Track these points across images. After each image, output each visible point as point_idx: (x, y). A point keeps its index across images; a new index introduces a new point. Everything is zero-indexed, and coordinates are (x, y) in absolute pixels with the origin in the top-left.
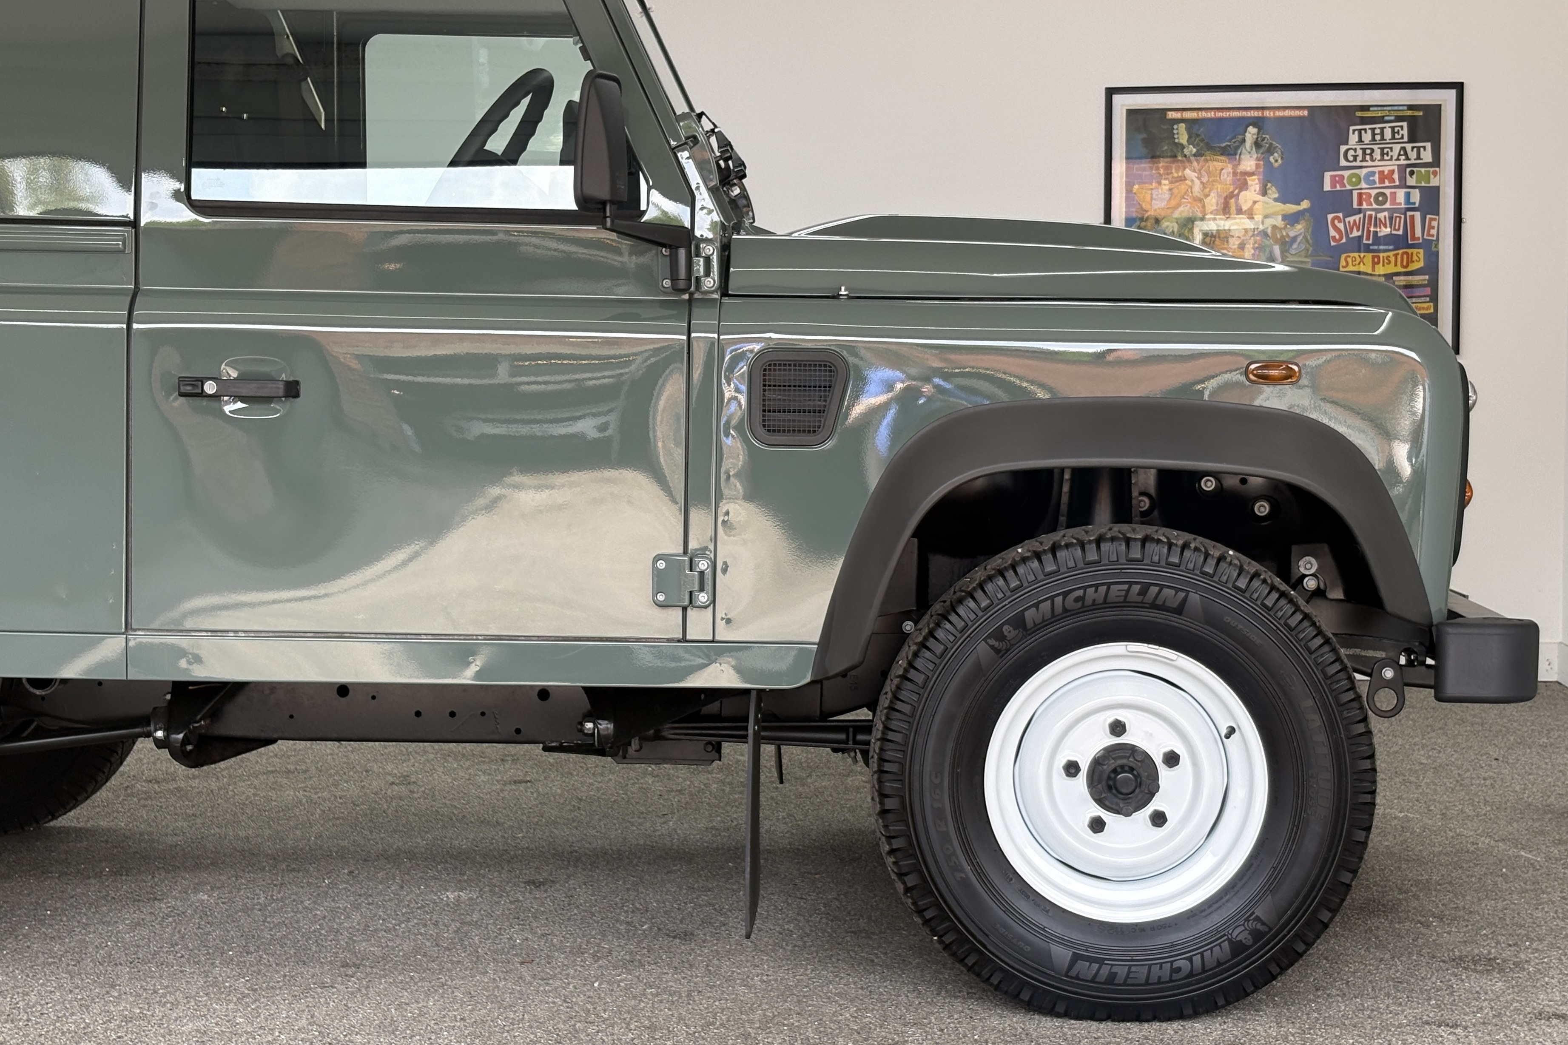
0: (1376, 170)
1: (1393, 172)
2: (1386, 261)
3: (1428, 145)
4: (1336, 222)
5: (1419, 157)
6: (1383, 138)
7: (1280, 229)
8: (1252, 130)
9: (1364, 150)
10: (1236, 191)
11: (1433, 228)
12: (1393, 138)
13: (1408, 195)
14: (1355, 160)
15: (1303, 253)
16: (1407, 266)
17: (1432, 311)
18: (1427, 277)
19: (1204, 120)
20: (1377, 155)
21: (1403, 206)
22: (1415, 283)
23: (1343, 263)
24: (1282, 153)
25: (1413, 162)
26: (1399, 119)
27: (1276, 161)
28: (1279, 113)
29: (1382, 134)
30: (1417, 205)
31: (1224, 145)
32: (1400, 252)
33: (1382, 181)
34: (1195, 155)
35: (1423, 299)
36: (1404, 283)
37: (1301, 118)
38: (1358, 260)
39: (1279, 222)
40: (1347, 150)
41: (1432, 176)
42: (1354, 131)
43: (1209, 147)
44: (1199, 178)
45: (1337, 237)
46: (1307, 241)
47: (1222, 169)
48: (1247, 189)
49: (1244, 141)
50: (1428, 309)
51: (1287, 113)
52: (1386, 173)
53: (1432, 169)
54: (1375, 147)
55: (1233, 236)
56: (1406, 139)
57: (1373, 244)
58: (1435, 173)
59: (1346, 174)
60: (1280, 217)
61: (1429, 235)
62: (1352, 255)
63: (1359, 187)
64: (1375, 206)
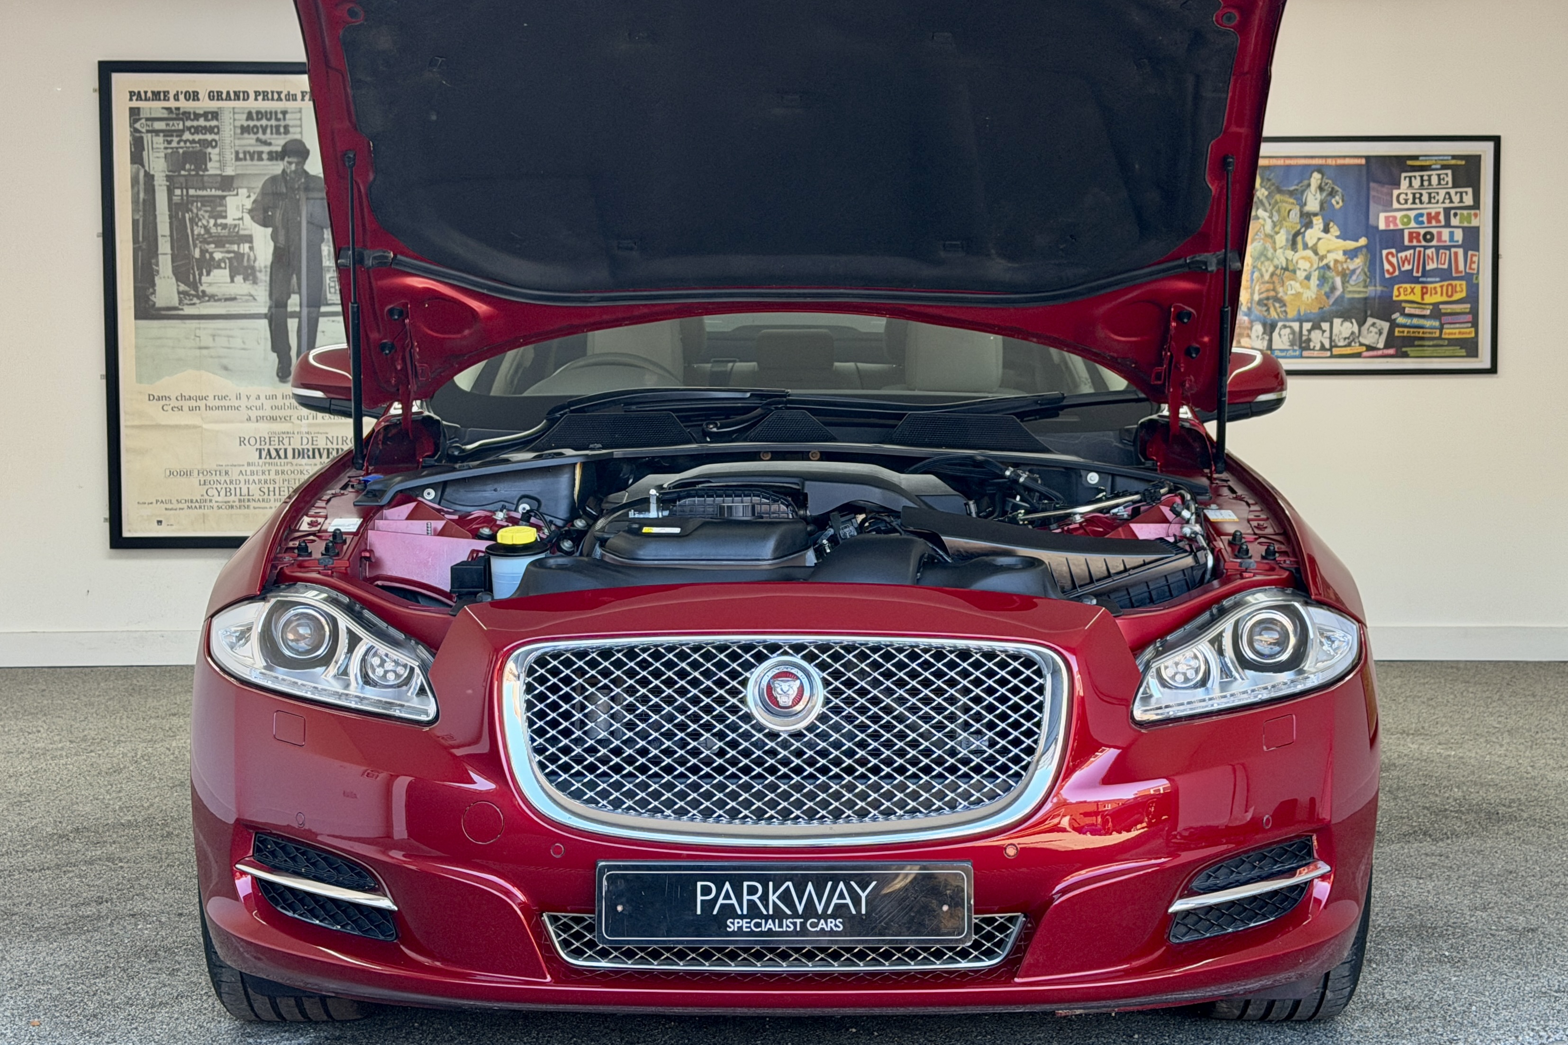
0: (1425, 212)
1: (1438, 214)
2: (1433, 292)
3: (1470, 190)
4: (1390, 257)
5: (1461, 201)
6: (1430, 184)
7: (1342, 263)
8: (1316, 176)
9: (1414, 194)
10: (1303, 230)
11: (1474, 262)
12: (1439, 183)
13: (1452, 234)
14: (1406, 202)
15: (1362, 284)
16: (1451, 296)
17: (1473, 335)
18: (1469, 306)
19: (1275, 167)
20: (1425, 198)
21: (1448, 243)
22: (1458, 311)
23: (1395, 293)
24: (1343, 196)
25: (1456, 205)
26: (1444, 167)
27: (1338, 203)
28: (1340, 162)
29: (1429, 180)
30: (1460, 242)
31: (1292, 188)
32: (1446, 283)
33: (1429, 222)
34: (1267, 197)
35: (1465, 325)
36: (1449, 311)
37: (1360, 166)
38: (1409, 290)
39: (1340, 256)
40: (1398, 196)
41: (1473, 218)
42: (1405, 178)
43: (1279, 191)
44: (1271, 217)
45: (1391, 270)
46: (1365, 274)
47: (1290, 211)
48: (1312, 227)
49: (1309, 185)
50: (1470, 333)
51: (1348, 161)
52: (1433, 214)
53: (1473, 212)
54: (1424, 192)
55: (1300, 269)
56: (1450, 185)
57: (1423, 275)
58: (1476, 215)
59: (1399, 215)
60: (1341, 253)
61: (1470, 268)
62: (1404, 285)
63: (1410, 226)
64: (1423, 243)
